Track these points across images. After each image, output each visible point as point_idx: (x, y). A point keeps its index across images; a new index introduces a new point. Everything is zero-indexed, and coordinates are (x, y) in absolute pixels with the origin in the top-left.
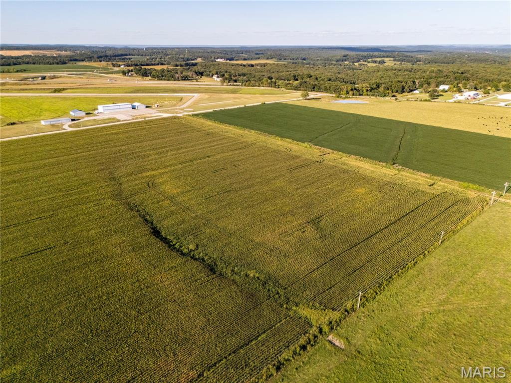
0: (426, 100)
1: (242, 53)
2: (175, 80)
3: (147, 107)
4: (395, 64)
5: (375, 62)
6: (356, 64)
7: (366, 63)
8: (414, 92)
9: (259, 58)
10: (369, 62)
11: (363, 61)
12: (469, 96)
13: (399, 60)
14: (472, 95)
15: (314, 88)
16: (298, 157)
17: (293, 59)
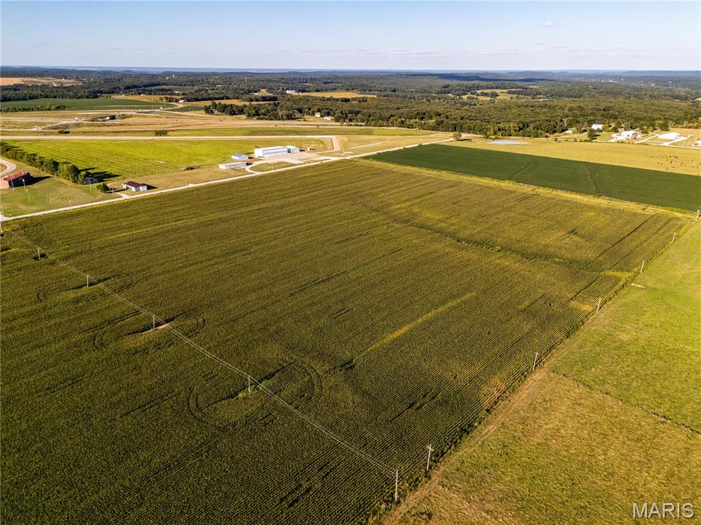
0: (586, 141)
1: (306, 82)
2: (279, 120)
3: (301, 151)
4: (512, 98)
5: (486, 95)
6: (465, 97)
7: (475, 96)
8: (567, 132)
9: (335, 89)
10: (478, 95)
11: (471, 94)
12: (628, 136)
13: (514, 93)
14: (631, 135)
15: (455, 128)
16: (515, 192)
17: (380, 91)
